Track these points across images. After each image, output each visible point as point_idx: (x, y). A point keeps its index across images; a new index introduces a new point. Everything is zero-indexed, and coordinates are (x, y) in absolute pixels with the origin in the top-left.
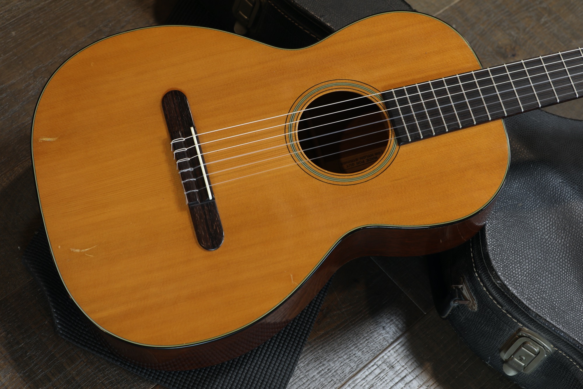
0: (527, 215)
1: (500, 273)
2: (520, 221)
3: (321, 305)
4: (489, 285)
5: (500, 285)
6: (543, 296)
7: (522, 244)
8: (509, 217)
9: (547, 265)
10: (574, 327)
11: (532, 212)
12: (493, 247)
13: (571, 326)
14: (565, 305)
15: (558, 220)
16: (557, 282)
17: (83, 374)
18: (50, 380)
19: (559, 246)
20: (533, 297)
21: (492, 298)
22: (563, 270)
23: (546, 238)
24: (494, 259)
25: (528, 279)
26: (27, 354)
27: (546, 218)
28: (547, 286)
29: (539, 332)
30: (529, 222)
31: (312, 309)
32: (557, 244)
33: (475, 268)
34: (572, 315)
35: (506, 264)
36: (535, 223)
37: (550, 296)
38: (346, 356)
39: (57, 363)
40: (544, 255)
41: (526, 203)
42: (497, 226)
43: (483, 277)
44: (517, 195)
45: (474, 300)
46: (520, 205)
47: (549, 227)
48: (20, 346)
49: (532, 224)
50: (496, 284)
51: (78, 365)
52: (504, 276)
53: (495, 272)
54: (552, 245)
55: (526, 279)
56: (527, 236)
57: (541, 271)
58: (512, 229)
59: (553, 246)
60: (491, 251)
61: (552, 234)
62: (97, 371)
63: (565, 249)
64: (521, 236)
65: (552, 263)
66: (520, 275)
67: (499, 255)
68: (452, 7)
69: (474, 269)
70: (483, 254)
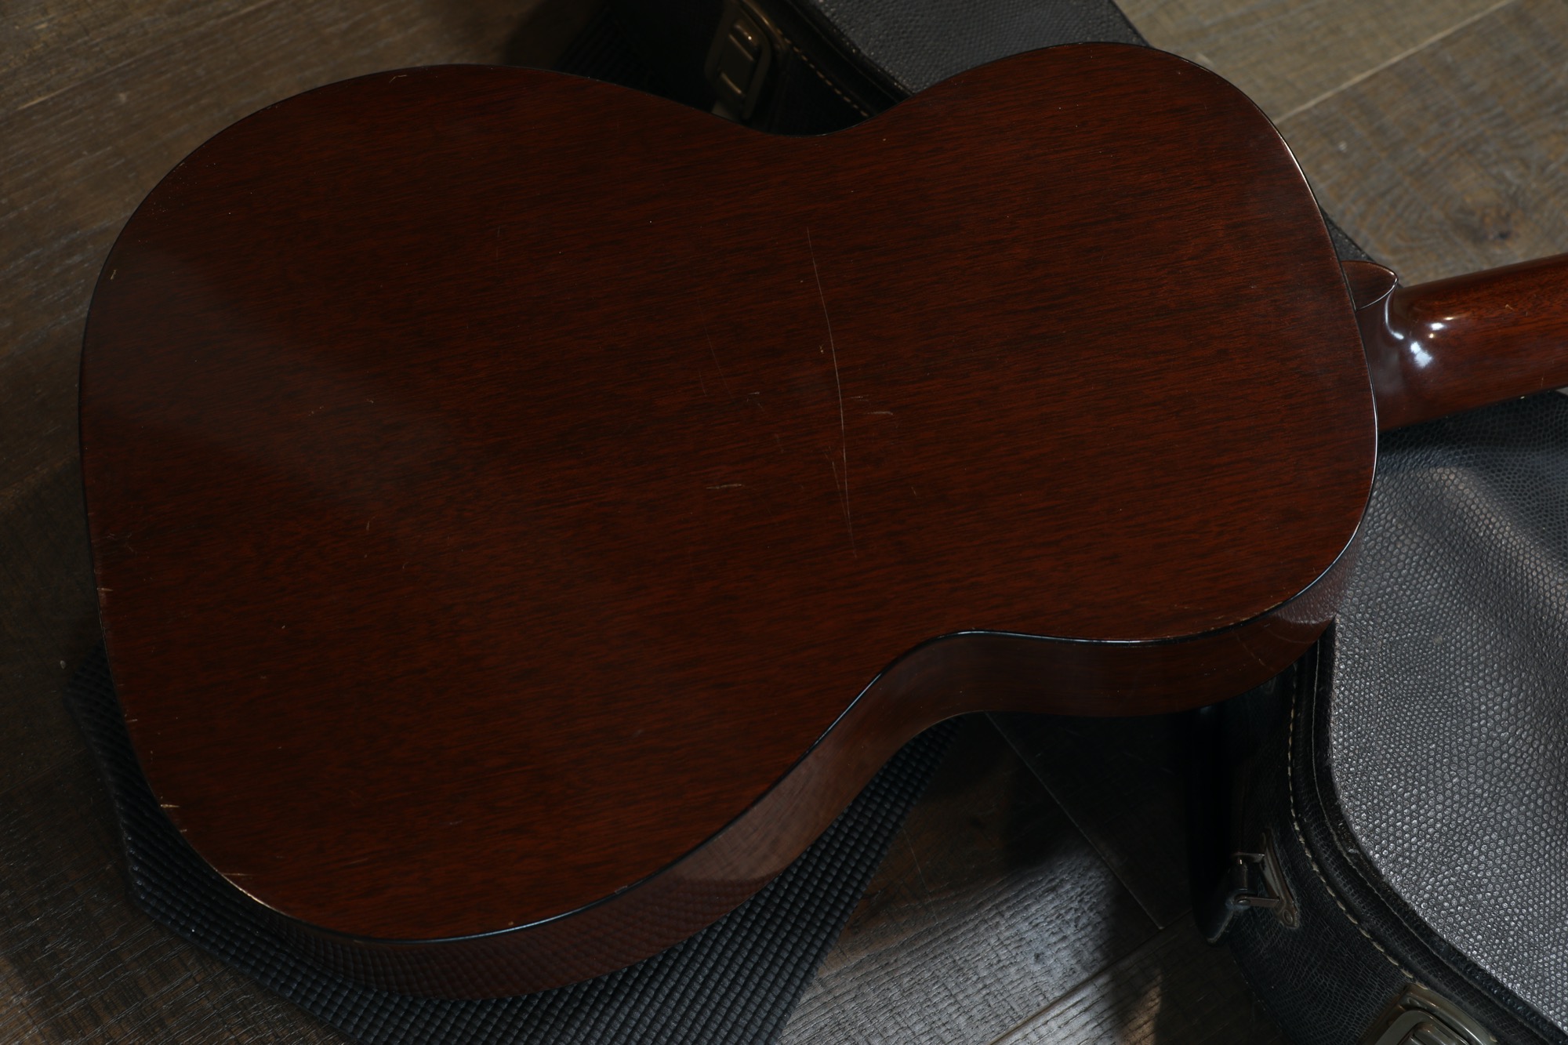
0: (1456, 670)
1: (1358, 828)
2: (1433, 684)
3: (868, 882)
4: (1327, 859)
5: (1356, 861)
6: (1475, 897)
7: (1432, 749)
8: (1403, 673)
9: (1496, 814)
10: (1557, 992)
11: (1469, 663)
12: (1345, 754)
13: (1547, 988)
14: (1538, 928)
15: (1542, 689)
16: (1520, 863)
17: (189, 1014)
18: (97, 1021)
19: (1538, 762)
20: (1446, 899)
21: (1333, 895)
22: (1542, 829)
23: (1503, 737)
24: (1345, 787)
25: (1439, 847)
26: (47, 947)
27: (1509, 681)
28: (1492, 871)
29: (1459, 998)
30: (1457, 689)
31: (842, 892)
32: (1532, 755)
33: (1293, 808)
34: (1554, 956)
35: (1379, 803)
36: (1475, 694)
37: (1496, 901)
38: (921, 1025)
39: (123, 978)
40: (1491, 785)
41: (1455, 637)
42: (1364, 695)
43: (1314, 833)
44: (1431, 613)
45: (1290, 898)
46: (1437, 640)
47: (1516, 705)
48: (29, 925)
49: (1466, 695)
50: (1345, 855)
51: (178, 987)
52: (1368, 836)
53: (1345, 822)
54: (1517, 758)
55: (1432, 847)
56: (1450, 728)
57: (1479, 829)
58: (1406, 706)
59: (1520, 762)
60: (1339, 764)
61: (1523, 726)
62: (226, 1007)
63: (1555, 772)
64: (1431, 727)
65: (1513, 807)
66: (1417, 835)
67: (1362, 775)
68: (1343, 92)
69: (1292, 811)
70: (1317, 771)
